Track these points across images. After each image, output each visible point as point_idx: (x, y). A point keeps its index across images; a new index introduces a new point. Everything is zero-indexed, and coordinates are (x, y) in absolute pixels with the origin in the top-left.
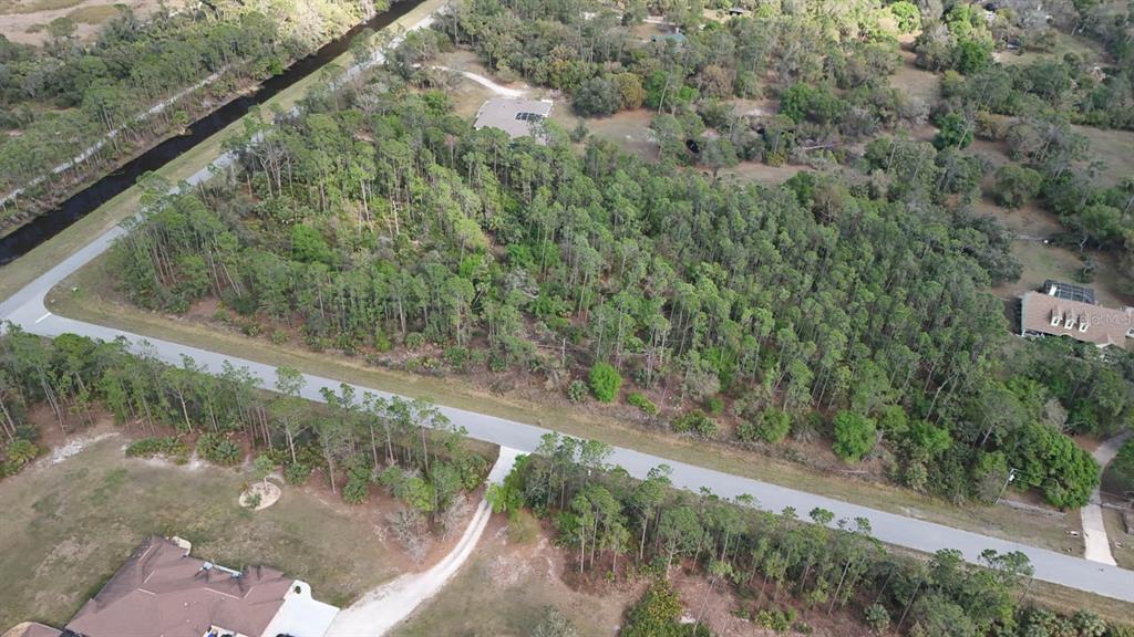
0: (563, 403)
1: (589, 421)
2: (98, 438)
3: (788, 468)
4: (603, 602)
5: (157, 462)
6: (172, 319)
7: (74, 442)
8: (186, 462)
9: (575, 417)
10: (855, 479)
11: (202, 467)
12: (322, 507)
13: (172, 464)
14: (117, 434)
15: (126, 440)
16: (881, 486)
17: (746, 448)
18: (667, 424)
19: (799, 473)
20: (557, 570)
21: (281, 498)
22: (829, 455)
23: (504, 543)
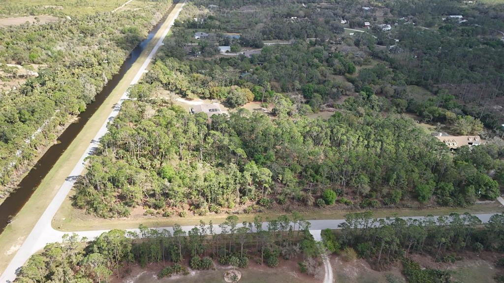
0: (316, 209)
1: (331, 213)
2: (138, 276)
3: (407, 210)
4: (392, 272)
5: (175, 277)
6: (125, 220)
7: (128, 281)
8: (189, 273)
9: (324, 213)
10: (430, 208)
11: (196, 273)
12: (261, 273)
13: (182, 276)
14: (145, 272)
15: (152, 273)
16: (439, 208)
17: (390, 208)
18: (359, 207)
19: (412, 211)
20: (367, 267)
21: (242, 275)
22: (416, 203)
23: (341, 263)
